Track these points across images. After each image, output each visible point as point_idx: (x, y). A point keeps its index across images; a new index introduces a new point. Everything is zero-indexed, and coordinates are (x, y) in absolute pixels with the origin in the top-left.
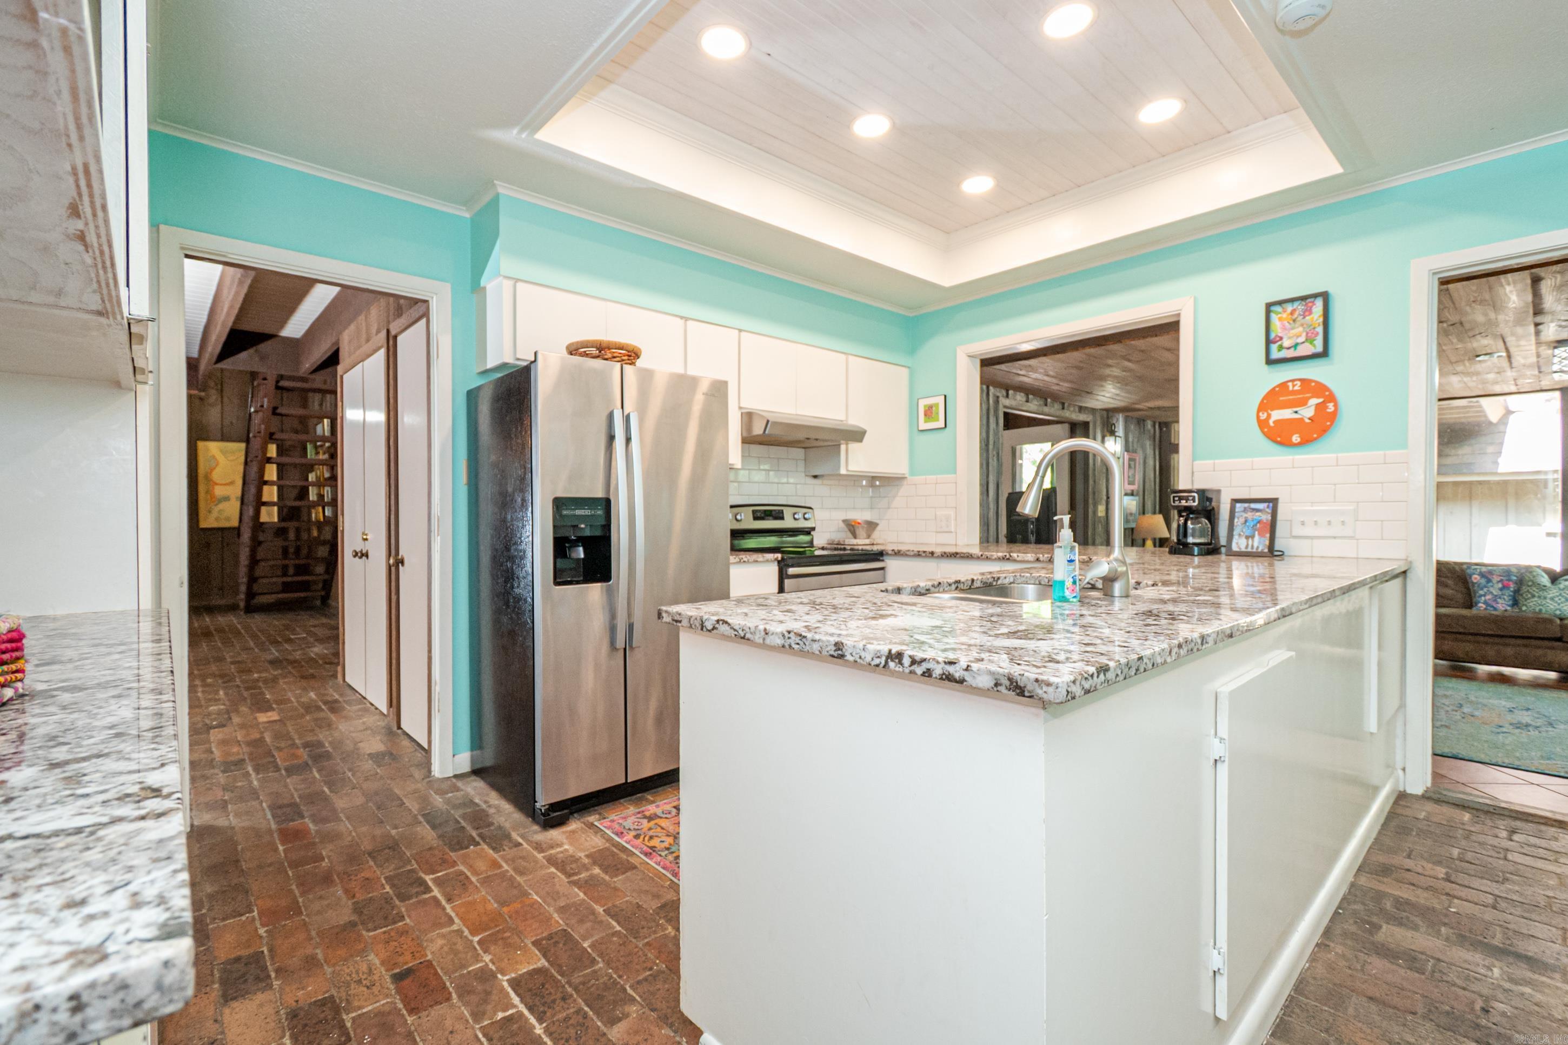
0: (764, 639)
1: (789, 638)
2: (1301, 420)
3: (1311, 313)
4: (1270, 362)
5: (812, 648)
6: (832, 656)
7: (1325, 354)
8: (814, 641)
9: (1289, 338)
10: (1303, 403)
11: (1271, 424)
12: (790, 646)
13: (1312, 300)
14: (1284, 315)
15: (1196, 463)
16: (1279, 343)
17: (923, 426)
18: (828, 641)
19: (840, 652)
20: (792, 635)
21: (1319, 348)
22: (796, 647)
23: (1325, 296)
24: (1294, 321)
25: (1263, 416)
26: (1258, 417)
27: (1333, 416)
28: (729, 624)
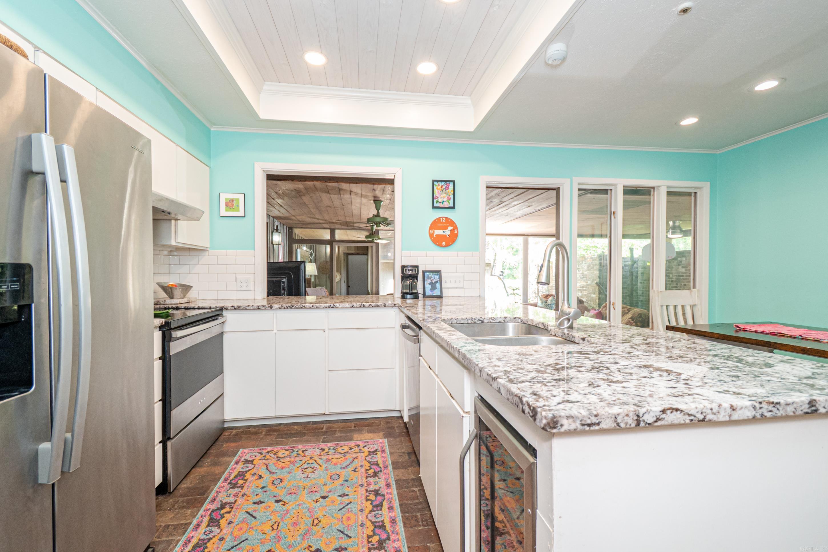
0: (730, 416)
1: (761, 408)
2: (445, 236)
3: (448, 189)
4: (434, 207)
5: (786, 411)
6: (807, 413)
7: (453, 208)
8: (787, 404)
9: (441, 198)
10: (446, 228)
11: (435, 236)
12: (762, 415)
13: (449, 183)
14: (439, 187)
15: (403, 252)
16: (437, 199)
17: (224, 213)
18: (802, 402)
19: (814, 408)
20: (764, 405)
21: (452, 205)
22: (768, 415)
23: (454, 182)
24: (442, 191)
25: (432, 232)
26: (429, 232)
27: (457, 235)
28: (682, 411)
